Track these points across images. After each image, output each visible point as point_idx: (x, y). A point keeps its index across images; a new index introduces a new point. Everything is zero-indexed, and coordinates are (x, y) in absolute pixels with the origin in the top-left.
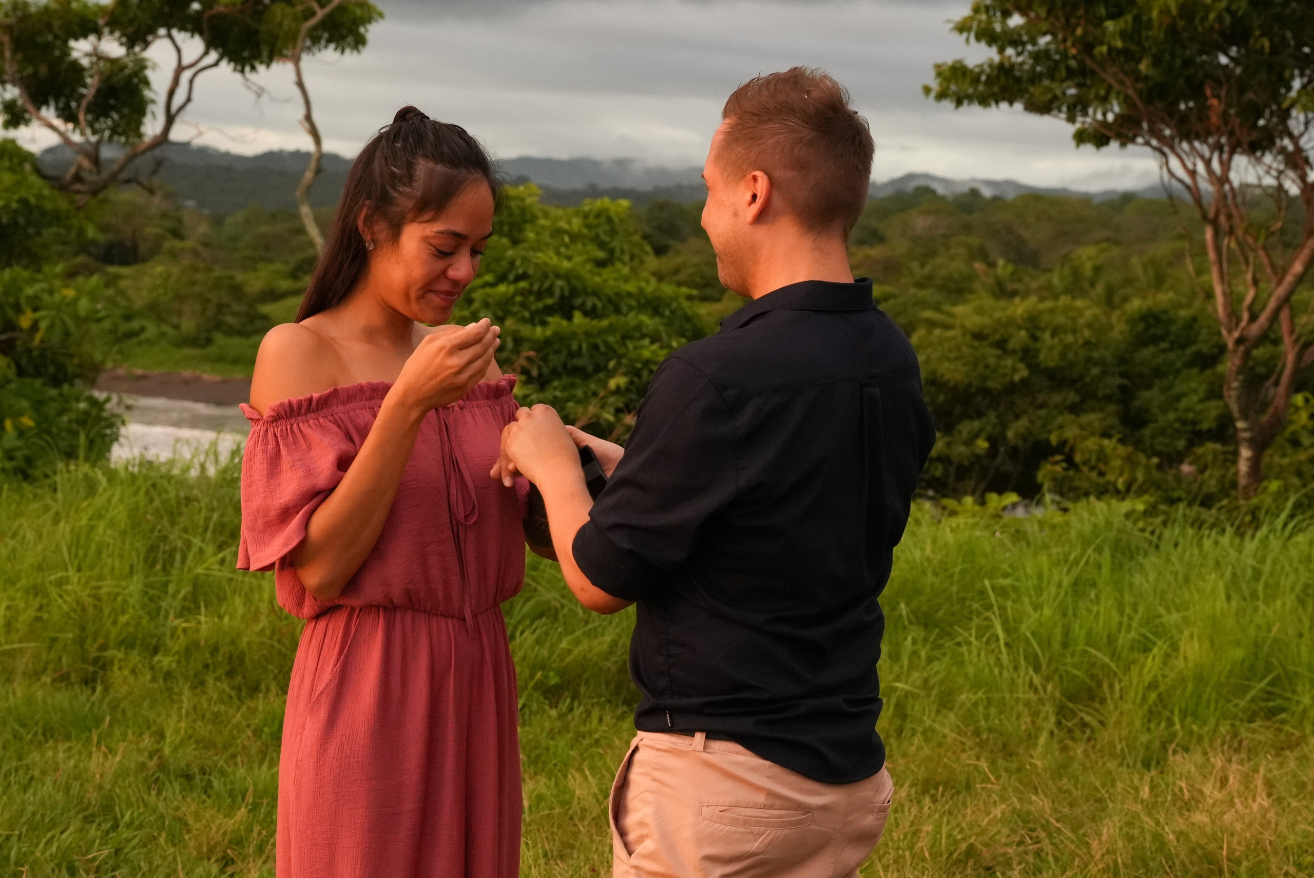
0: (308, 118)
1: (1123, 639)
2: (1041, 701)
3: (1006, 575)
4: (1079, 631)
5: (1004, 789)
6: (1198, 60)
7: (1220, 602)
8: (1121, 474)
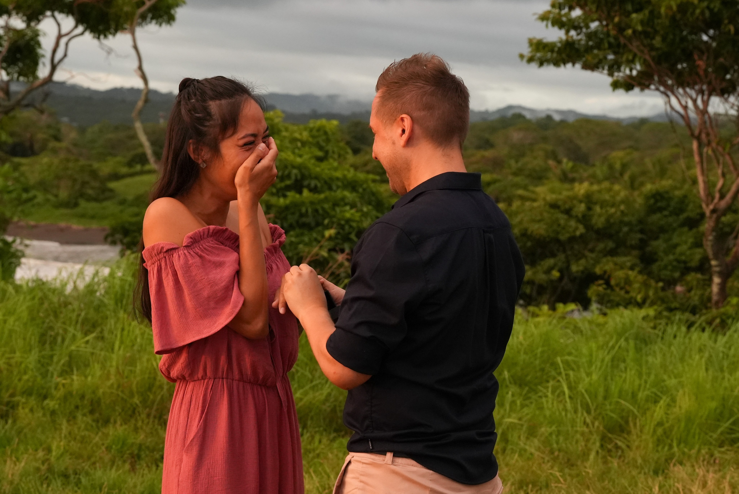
0: (140, 68)
1: (641, 395)
2: (591, 432)
3: (570, 354)
4: (614, 389)
5: (569, 487)
6: (690, 37)
7: (702, 373)
8: (639, 292)
